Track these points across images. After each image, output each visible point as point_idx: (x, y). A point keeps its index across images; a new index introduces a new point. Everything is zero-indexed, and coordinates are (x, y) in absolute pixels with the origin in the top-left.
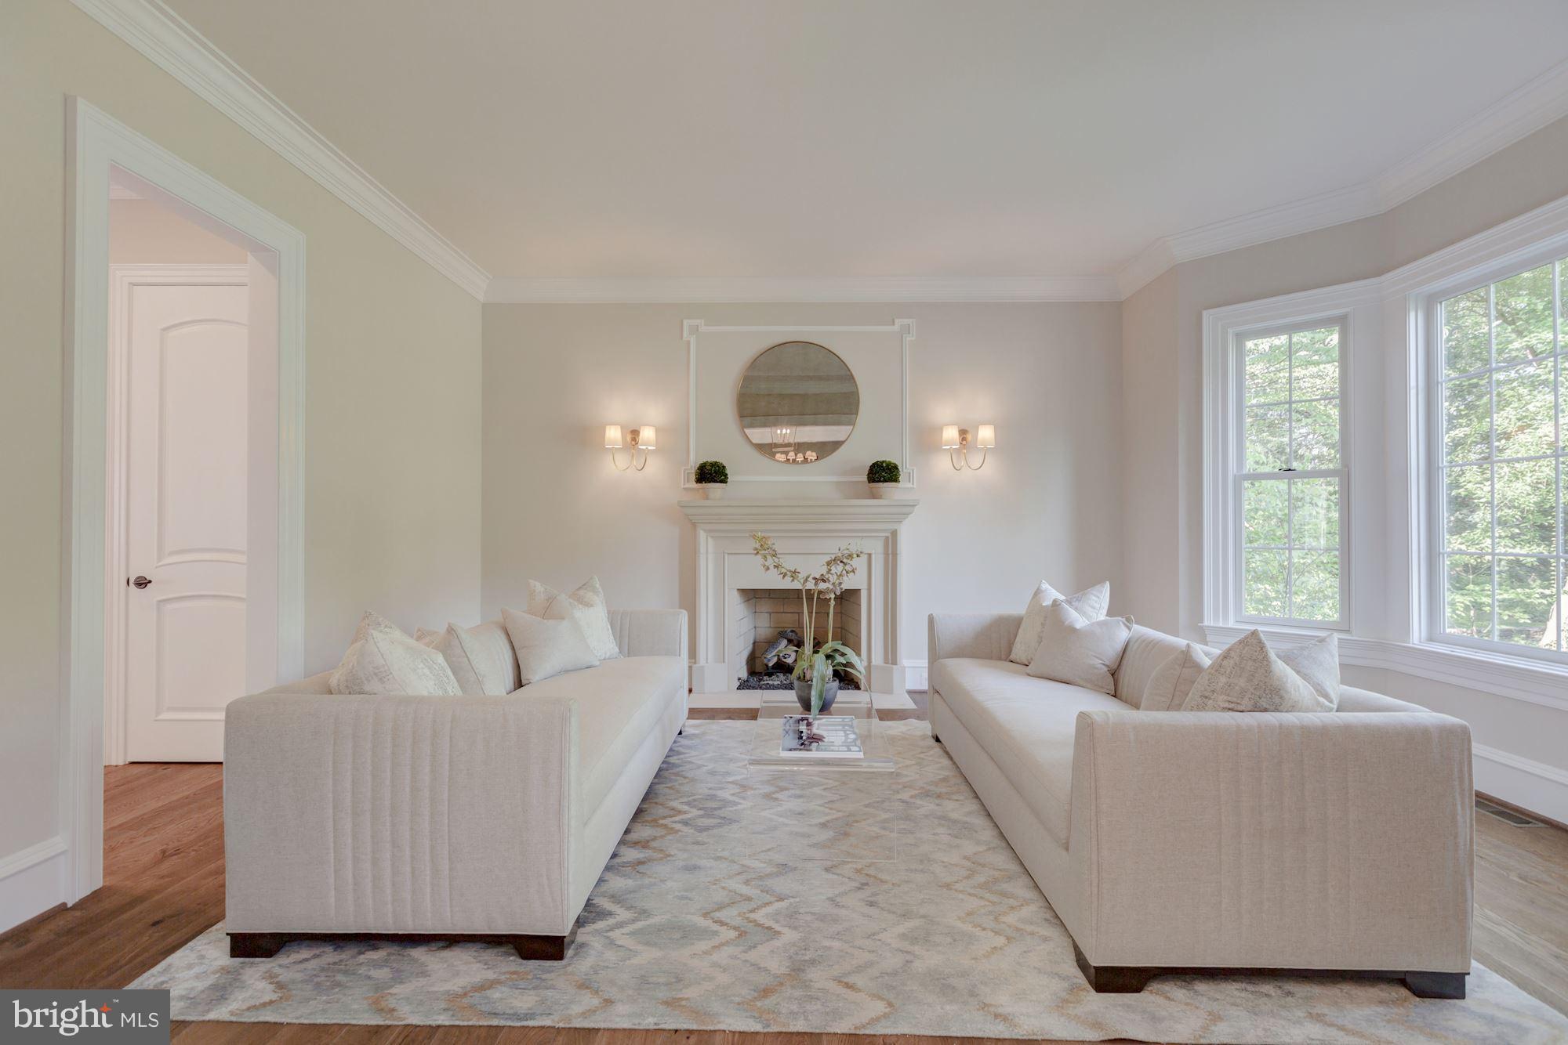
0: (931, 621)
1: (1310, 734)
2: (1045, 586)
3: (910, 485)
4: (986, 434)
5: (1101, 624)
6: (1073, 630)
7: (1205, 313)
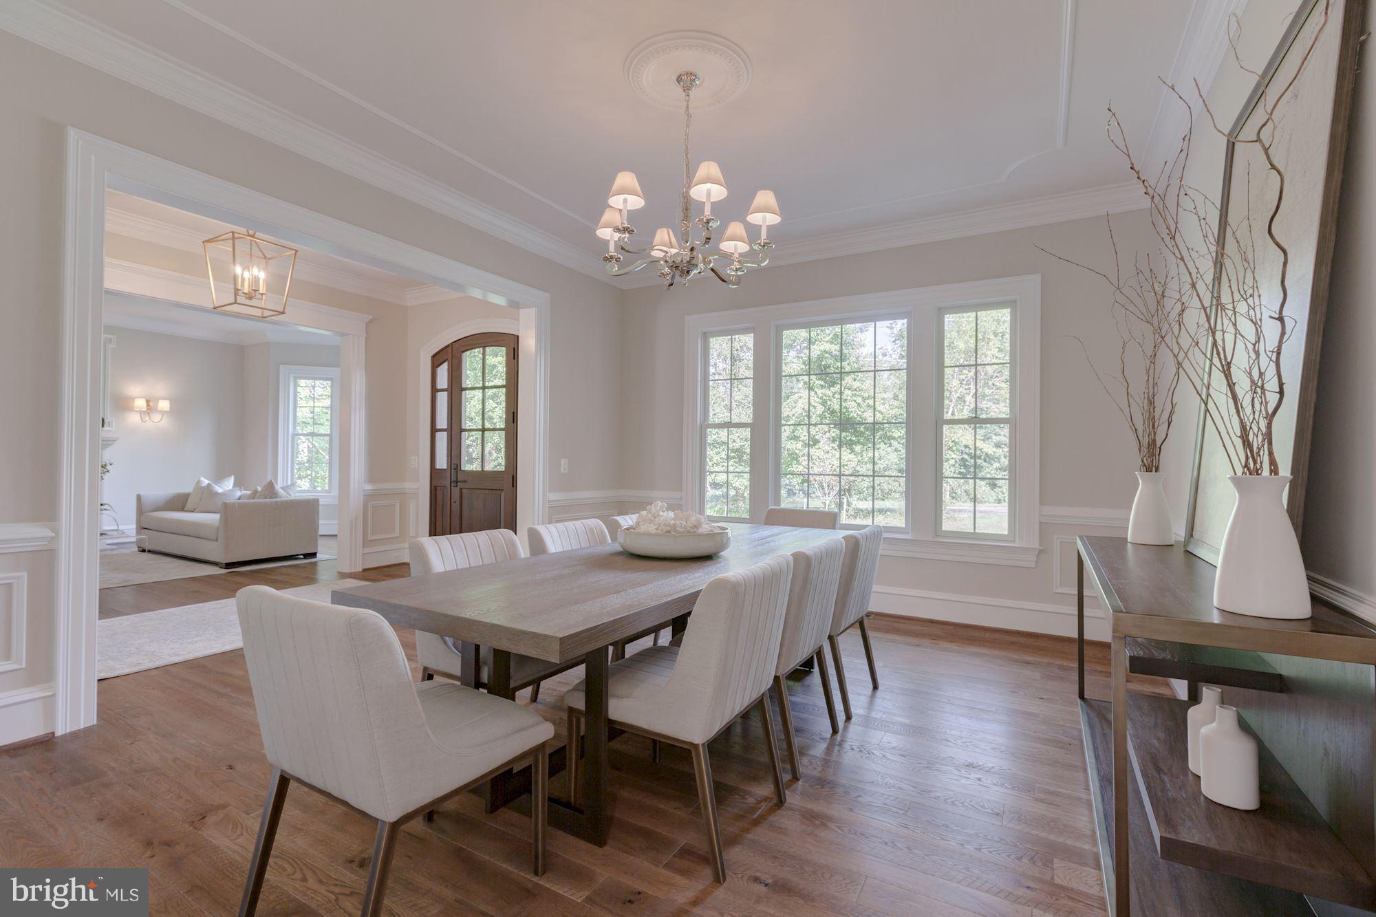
0: (139, 497)
1: (282, 502)
2: (202, 479)
3: (110, 429)
4: (164, 405)
5: (229, 490)
6: (217, 494)
7: (281, 366)
